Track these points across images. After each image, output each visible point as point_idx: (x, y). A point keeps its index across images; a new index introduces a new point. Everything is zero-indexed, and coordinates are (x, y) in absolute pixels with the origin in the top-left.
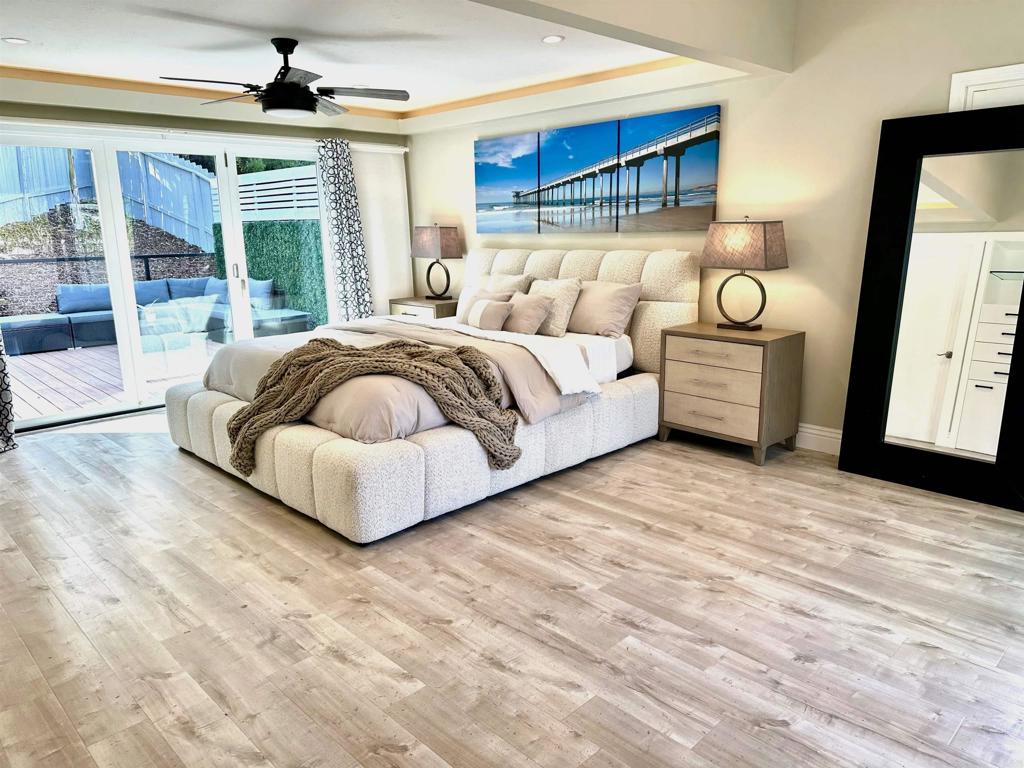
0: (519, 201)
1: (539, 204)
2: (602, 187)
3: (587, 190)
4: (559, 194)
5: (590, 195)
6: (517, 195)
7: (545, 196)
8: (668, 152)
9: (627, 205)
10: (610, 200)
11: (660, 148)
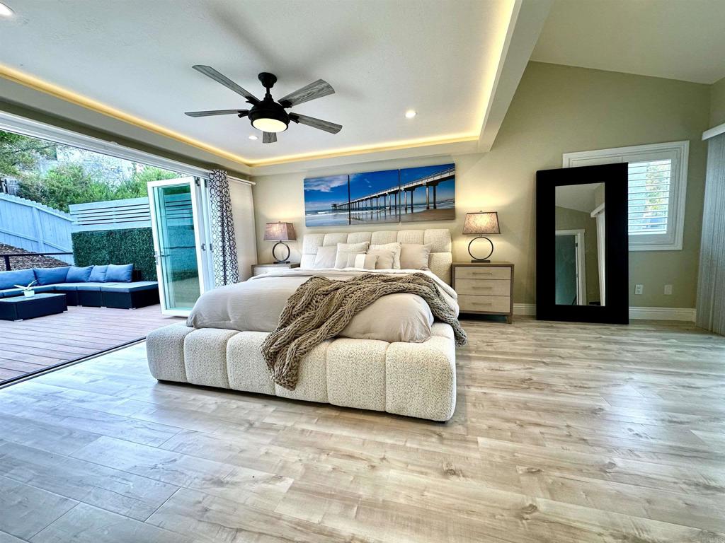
0: (336, 209)
1: (349, 210)
2: (390, 200)
3: (381, 202)
4: (363, 205)
5: (383, 205)
6: (335, 206)
8: (428, 184)
9: (406, 209)
10: (395, 207)
11: (424, 182)
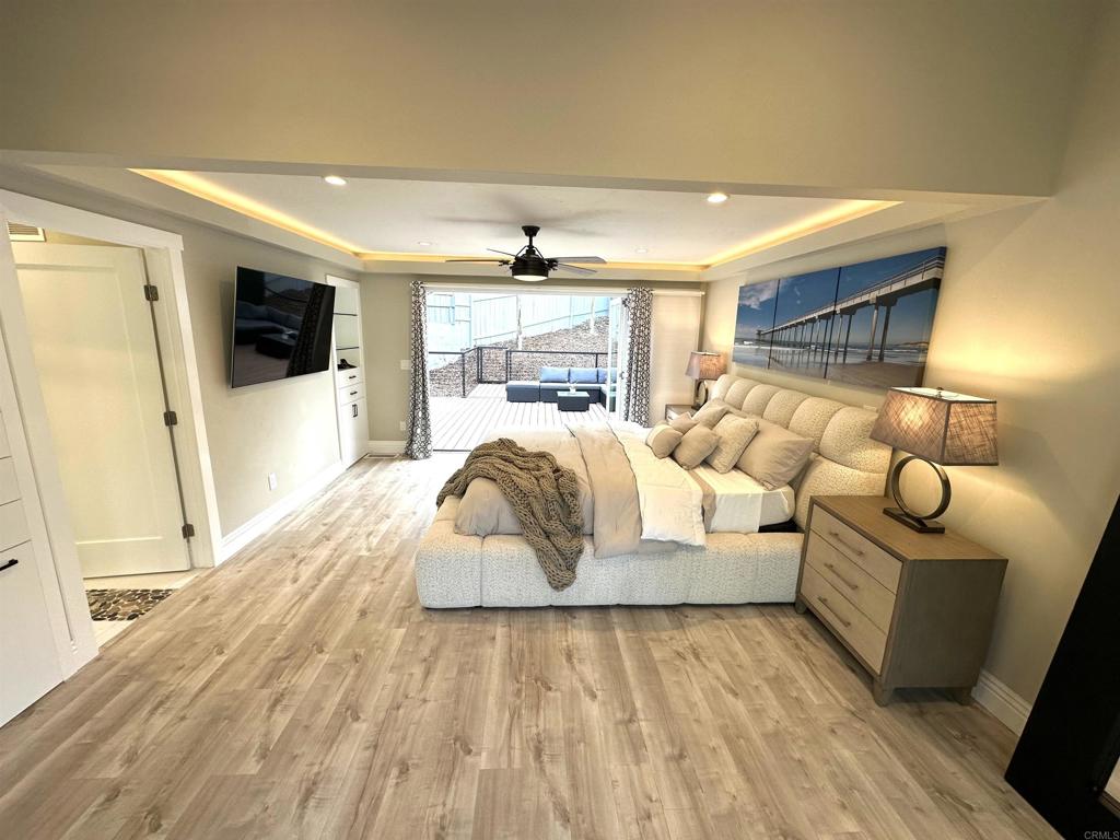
0: (759, 338)
1: (772, 343)
2: (818, 333)
4: (786, 336)
5: (808, 340)
6: (759, 333)
7: (777, 337)
8: (881, 301)
9: (836, 354)
10: (823, 346)
11: (872, 296)
